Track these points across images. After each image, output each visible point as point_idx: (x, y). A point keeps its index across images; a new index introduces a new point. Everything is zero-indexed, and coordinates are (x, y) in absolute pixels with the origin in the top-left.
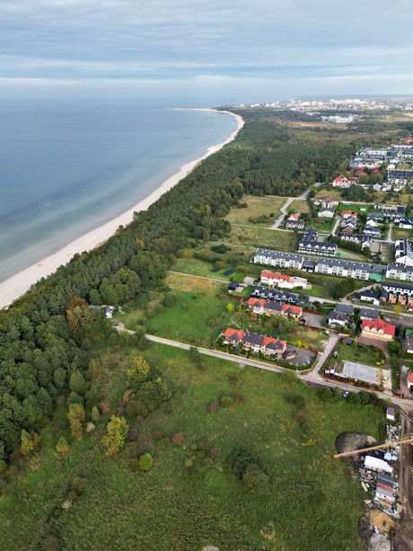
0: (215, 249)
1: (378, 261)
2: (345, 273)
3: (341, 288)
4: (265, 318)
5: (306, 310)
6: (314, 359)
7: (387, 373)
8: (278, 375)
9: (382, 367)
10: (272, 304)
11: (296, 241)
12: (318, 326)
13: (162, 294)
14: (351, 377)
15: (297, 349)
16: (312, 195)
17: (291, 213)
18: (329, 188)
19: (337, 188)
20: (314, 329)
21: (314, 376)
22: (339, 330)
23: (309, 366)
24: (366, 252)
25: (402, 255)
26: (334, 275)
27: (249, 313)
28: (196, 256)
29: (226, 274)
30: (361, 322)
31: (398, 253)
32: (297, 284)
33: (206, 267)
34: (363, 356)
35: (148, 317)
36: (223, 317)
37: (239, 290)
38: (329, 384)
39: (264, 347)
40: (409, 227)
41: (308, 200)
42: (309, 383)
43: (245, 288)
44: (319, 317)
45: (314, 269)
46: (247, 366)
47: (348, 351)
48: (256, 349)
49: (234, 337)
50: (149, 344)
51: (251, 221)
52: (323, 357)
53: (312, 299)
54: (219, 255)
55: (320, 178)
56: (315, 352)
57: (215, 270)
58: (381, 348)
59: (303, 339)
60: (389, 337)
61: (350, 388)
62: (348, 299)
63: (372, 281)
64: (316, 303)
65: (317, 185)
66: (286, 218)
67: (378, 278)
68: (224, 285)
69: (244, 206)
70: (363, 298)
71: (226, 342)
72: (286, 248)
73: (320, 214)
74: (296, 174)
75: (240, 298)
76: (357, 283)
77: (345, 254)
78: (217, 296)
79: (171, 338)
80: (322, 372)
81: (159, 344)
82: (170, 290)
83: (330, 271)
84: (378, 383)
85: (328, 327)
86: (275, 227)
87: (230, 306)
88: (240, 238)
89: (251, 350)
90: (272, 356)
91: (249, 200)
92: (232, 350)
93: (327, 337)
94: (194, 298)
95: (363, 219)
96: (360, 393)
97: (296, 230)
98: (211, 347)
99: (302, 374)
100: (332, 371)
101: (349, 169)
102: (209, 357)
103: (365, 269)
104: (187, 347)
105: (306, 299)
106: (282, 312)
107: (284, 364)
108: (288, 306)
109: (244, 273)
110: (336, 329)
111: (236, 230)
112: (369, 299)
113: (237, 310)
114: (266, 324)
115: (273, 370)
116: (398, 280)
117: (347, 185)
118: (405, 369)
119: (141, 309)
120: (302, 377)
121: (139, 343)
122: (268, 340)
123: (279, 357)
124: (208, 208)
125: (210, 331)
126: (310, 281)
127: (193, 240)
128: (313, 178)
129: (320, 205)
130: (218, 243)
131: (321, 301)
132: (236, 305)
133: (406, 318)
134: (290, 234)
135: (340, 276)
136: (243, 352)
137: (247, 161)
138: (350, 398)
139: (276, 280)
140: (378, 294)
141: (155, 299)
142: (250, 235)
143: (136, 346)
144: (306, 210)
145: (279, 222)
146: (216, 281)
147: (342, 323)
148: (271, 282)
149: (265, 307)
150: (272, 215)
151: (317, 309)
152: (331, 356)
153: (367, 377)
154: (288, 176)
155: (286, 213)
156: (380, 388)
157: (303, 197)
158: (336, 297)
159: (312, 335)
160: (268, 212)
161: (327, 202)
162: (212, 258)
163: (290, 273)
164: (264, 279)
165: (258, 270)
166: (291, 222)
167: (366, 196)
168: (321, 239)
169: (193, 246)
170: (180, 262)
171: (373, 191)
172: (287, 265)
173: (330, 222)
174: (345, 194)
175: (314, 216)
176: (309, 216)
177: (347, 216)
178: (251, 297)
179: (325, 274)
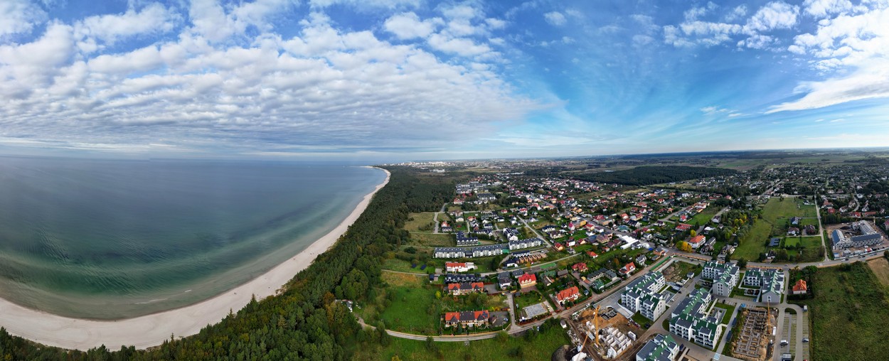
0: (407, 251)
1: (500, 242)
2: (490, 253)
3: (494, 263)
4: (465, 297)
5: (485, 283)
6: (508, 315)
7: (546, 303)
8: (495, 339)
9: (542, 301)
10: (465, 285)
11: (453, 241)
12: (495, 292)
13: (383, 290)
14: (533, 316)
15: (494, 313)
16: (446, 210)
17: (441, 222)
18: (453, 205)
19: (457, 205)
20: (495, 294)
21: (515, 329)
22: (509, 289)
23: (509, 322)
24: (492, 238)
25: (511, 236)
26: (484, 256)
27: (452, 296)
28: (397, 257)
29: (422, 268)
30: (517, 280)
31: (509, 235)
32: (469, 268)
33: (407, 265)
34: (530, 300)
35: (380, 312)
36: (435, 304)
37: (436, 279)
38: (525, 329)
39: (476, 321)
40: (503, 220)
41: (446, 213)
42: (515, 335)
43: (439, 278)
44: (493, 286)
45: (472, 255)
46: (471, 342)
47: (521, 301)
48: (470, 324)
49: (453, 319)
50: (391, 338)
51: (420, 229)
52: (511, 310)
53: (483, 275)
54: (412, 255)
55: (446, 201)
56: (506, 309)
57: (414, 266)
59: (493, 304)
61: (538, 324)
62: (500, 268)
63: (505, 255)
64: (486, 277)
65: (446, 204)
66: (440, 225)
67: (507, 251)
68: (424, 277)
69: (412, 219)
70: (508, 265)
71: (447, 326)
72: (449, 244)
73: (457, 220)
74: (434, 199)
75: (440, 286)
76: (501, 257)
77: (482, 242)
78: (424, 287)
79: (405, 331)
80: (518, 323)
81: (398, 338)
83: (482, 254)
84: (547, 312)
85: (502, 290)
86: (436, 232)
87: (438, 294)
88: (419, 241)
89: (467, 326)
90: (483, 325)
91: (412, 215)
92: (457, 331)
93: (505, 297)
94: (408, 291)
95: (479, 220)
96: (546, 322)
97: (449, 232)
98: (439, 333)
99: (508, 330)
100: (523, 318)
101: (457, 195)
103: (499, 248)
104: (423, 338)
105: (479, 276)
106: (473, 290)
107: (492, 329)
108: (474, 284)
109: (434, 266)
110: (507, 289)
111: (415, 235)
112: (512, 264)
113: (442, 296)
114: (467, 302)
116: (516, 249)
117: (461, 203)
118: (551, 296)
119: (372, 304)
120: (509, 333)
121: (383, 339)
122: (477, 313)
123: (487, 325)
124: (393, 222)
125: (432, 318)
126: (476, 264)
127: (390, 245)
128: (443, 201)
129: (454, 215)
130: (407, 246)
131: (488, 274)
132: (441, 291)
133: (533, 268)
134: (447, 235)
135: (488, 256)
136: (463, 331)
137: (404, 194)
138: (542, 328)
139: (457, 268)
140: (513, 260)
142: (424, 239)
143: (381, 342)
144: (448, 219)
145: (437, 228)
146: (417, 275)
147: (509, 284)
148: (453, 269)
149: (461, 288)
150: (431, 224)
151: (488, 281)
152: (516, 309)
153: (540, 311)
154: (431, 201)
155: (438, 222)
156: (549, 314)
157: (442, 212)
158: (494, 270)
159: (496, 299)
160: (429, 223)
161: (458, 213)
162: (409, 257)
163: (461, 261)
164: (449, 269)
165: (442, 263)
166: (444, 228)
167: (474, 208)
168: (466, 236)
169: (392, 249)
170: (388, 262)
171: (475, 205)
172: (456, 255)
173: (464, 224)
174: (463, 207)
175: (455, 222)
176: (452, 223)
177: (471, 220)
178: (447, 283)
179: (479, 257)
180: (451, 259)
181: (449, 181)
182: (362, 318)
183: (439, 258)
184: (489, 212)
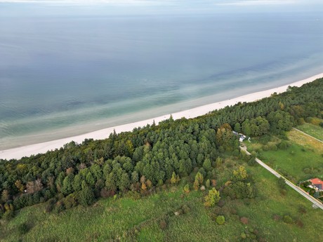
13: (280, 140)
28: (321, 125)
46: (319, 208)
49: (318, 185)
50: (256, 164)
71: (310, 186)
81: (262, 167)
92: (314, 194)
94: (303, 150)
102: (293, 189)
104: (279, 176)
121: (249, 160)
182: (247, 147)
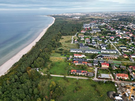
0: (60, 50)
1: (98, 49)
2: (92, 52)
3: (93, 56)
4: (79, 66)
5: (88, 62)
6: (94, 74)
7: (111, 75)
8: (88, 80)
9: (109, 74)
10: (80, 62)
11: (78, 46)
12: (91, 66)
13: (50, 63)
14: (104, 77)
15: (89, 72)
17: (74, 40)
18: (81, 33)
20: (91, 67)
21: (95, 79)
23: (94, 76)
24: (95, 47)
25: (103, 47)
27: (75, 65)
28: (56, 52)
29: (65, 56)
30: (101, 64)
32: (83, 56)
33: (59, 55)
34: (104, 72)
35: (49, 70)
36: (68, 67)
37: (70, 59)
38: (100, 80)
39: (82, 73)
40: (101, 41)
41: (77, 36)
42: (95, 81)
43: (71, 59)
44: (91, 64)
45: (85, 52)
46: (79, 79)
47: (101, 71)
48: (80, 74)
49: (74, 72)
50: (52, 77)
51: (66, 42)
52: (96, 73)
53: (88, 60)
54: (62, 51)
55: (78, 31)
56: (94, 72)
57: (62, 55)
58: (107, 69)
59: (90, 70)
60: (108, 67)
61: (105, 80)
62: (95, 58)
63: (99, 54)
64: (89, 60)
66: (74, 41)
68: (65, 58)
69: (63, 38)
70: (99, 58)
71: (72, 73)
72: (76, 48)
74: (73, 30)
75: (71, 61)
76: (96, 55)
77: (90, 48)
78: (65, 62)
79: (57, 75)
80: (97, 77)
81: (55, 77)
82: (52, 62)
83: (89, 52)
84: (110, 78)
85: (94, 66)
86: (72, 43)
87: (70, 64)
88: (65, 46)
89: (79, 74)
90: (84, 75)
91: (63, 37)
92: (75, 75)
93: (94, 68)
94: (59, 63)
95: (91, 40)
96: (108, 81)
98: (68, 75)
99: (93, 78)
100: (99, 77)
101: (83, 29)
102: (69, 78)
103: (97, 51)
104: (63, 76)
105: (86, 60)
106: (83, 64)
107: (87, 77)
108: (84, 62)
109: (70, 55)
110: (96, 66)
111: (63, 44)
112: (100, 58)
113: (71, 65)
114: (80, 67)
115: (86, 79)
116: (104, 53)
117: (84, 32)
118: (114, 73)
119: (46, 68)
120: (93, 79)
121: (49, 77)
122: (83, 71)
123: (86, 75)
124: (55, 40)
125: (67, 71)
126: (86, 55)
127: (53, 48)
128: (76, 31)
129: (80, 37)
130: (60, 48)
131: (90, 60)
132: (71, 63)
133: (109, 61)
134: (76, 44)
136: (77, 75)
137: (60, 28)
138: (106, 82)
139: (78, 56)
140: (102, 57)
141: (49, 65)
142: (67, 45)
143: (49, 78)
144: (78, 38)
146: (62, 58)
147: (97, 64)
148: (77, 56)
149: (78, 63)
150: (70, 40)
151: (89, 62)
153: (107, 77)
154: (71, 31)
156: (111, 79)
158: (93, 58)
160: (69, 40)
161: (82, 36)
162: (60, 52)
163: (80, 54)
164: (75, 56)
165: (73, 54)
166: (75, 42)
167: (90, 34)
168: (84, 45)
169: (54, 49)
170: (52, 54)
171: (90, 33)
172: (79, 52)
173: (84, 41)
174: (85, 34)
175: (80, 40)
176: (79, 40)
177: (87, 39)
178: (73, 61)
179: (88, 53)
180: (76, 53)
181: (81, 22)
182: (42, 72)
183: (72, 52)
184: (96, 36)
